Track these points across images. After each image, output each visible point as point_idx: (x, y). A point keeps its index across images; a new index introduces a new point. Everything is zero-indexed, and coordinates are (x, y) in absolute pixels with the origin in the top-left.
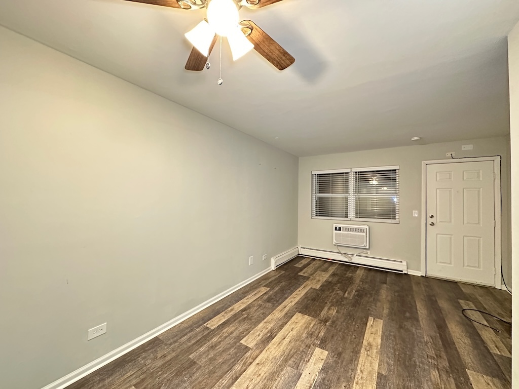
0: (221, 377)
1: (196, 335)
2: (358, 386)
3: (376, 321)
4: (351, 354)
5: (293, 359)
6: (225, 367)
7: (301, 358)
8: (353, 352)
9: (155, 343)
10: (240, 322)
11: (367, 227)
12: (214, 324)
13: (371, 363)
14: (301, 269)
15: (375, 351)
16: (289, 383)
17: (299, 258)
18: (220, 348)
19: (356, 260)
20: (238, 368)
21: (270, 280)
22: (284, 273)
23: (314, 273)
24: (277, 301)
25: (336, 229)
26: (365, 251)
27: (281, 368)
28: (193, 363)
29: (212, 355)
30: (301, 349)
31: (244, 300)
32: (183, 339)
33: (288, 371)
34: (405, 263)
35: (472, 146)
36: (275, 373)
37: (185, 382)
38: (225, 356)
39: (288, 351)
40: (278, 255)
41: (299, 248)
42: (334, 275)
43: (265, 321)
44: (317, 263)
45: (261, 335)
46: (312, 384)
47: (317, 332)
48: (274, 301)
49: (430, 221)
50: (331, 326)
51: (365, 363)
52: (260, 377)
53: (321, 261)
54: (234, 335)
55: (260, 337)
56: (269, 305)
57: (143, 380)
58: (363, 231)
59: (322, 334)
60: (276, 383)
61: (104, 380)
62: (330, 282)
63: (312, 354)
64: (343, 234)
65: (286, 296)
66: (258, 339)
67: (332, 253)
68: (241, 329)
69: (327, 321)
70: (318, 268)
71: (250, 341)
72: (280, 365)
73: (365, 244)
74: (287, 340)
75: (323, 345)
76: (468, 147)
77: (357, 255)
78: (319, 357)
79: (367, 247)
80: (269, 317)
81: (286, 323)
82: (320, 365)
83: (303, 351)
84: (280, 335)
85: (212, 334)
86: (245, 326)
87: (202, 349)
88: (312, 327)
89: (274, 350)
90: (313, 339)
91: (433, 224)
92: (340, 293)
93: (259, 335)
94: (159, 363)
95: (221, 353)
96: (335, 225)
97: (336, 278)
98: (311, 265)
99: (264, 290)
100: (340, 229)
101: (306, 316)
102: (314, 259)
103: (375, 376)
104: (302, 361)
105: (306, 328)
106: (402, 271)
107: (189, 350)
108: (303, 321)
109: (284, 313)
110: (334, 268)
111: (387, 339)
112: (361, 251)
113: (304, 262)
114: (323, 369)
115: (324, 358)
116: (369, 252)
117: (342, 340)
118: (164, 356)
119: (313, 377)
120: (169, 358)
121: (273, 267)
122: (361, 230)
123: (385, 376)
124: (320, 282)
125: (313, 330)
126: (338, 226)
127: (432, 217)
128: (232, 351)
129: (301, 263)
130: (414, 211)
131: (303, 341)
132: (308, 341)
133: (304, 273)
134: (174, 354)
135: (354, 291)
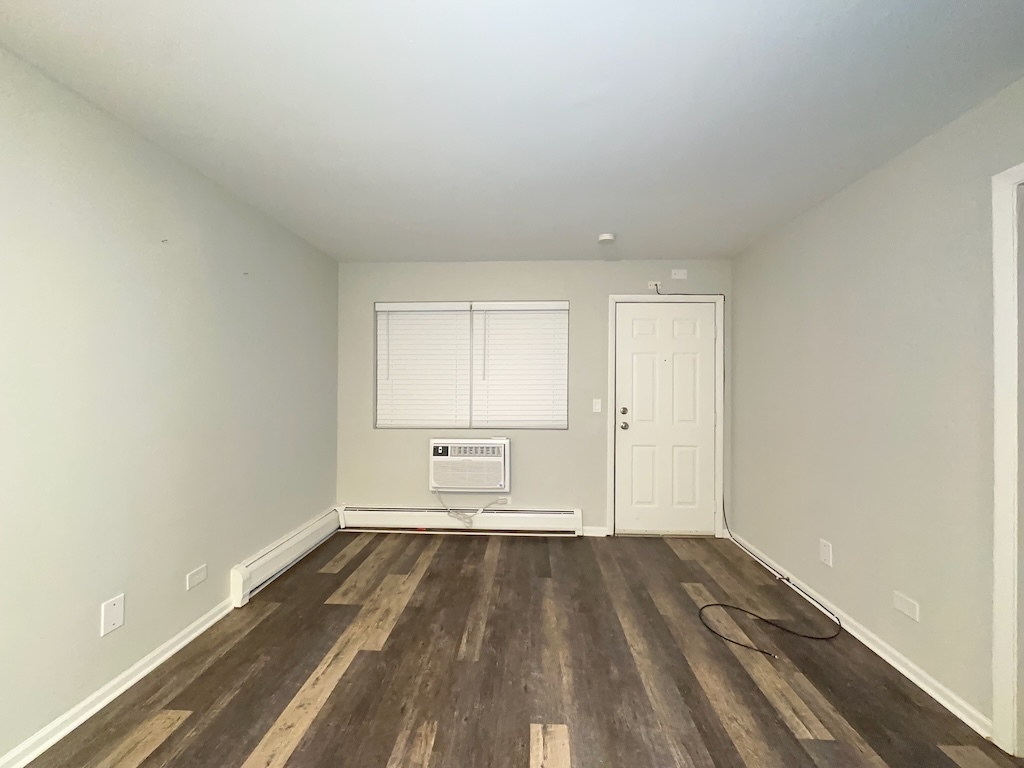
11: (507, 442)
14: (338, 580)
17: (341, 537)
19: (483, 522)
22: (277, 612)
23: (374, 587)
25: (436, 452)
26: (501, 497)
34: (578, 513)
35: (685, 271)
40: (258, 554)
41: (340, 509)
42: (431, 577)
44: (386, 551)
49: (621, 419)
53: (399, 540)
58: (499, 452)
62: (418, 610)
64: (452, 463)
67: (426, 513)
70: (389, 563)
73: (502, 483)
76: (680, 274)
77: (485, 511)
79: (507, 489)
91: (625, 427)
92: (448, 645)
96: (434, 442)
97: (436, 589)
98: (371, 557)
100: (445, 451)
102: (380, 536)
106: (572, 531)
110: (432, 553)
112: (494, 498)
113: (352, 550)
116: (509, 499)
121: (236, 598)
122: (493, 451)
124: (392, 617)
126: (441, 442)
127: (625, 411)
129: (343, 557)
130: (594, 401)
133: (345, 594)
135: (483, 626)
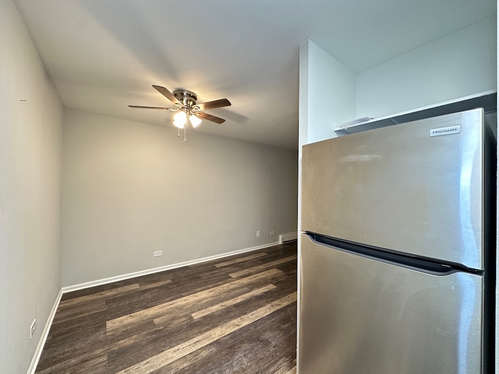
0: (209, 284)
1: (208, 268)
2: (279, 301)
4: (291, 290)
5: (252, 286)
6: (214, 282)
8: (293, 290)
9: (186, 268)
10: (235, 267)
12: (218, 266)
18: (216, 275)
20: (220, 283)
27: (243, 287)
28: (200, 277)
29: (210, 276)
30: (261, 283)
31: (246, 258)
32: (200, 268)
33: (246, 289)
36: (238, 288)
37: (192, 283)
38: (216, 278)
39: (253, 282)
40: (287, 234)
43: (251, 268)
45: (242, 274)
46: (254, 295)
47: (279, 278)
48: (263, 261)
52: (229, 288)
54: (228, 271)
56: (260, 262)
57: (175, 279)
59: (282, 280)
60: (235, 291)
63: (266, 286)
65: (277, 259)
66: (239, 275)
68: (233, 270)
69: (292, 275)
71: (234, 275)
74: (256, 278)
75: (277, 284)
78: (270, 287)
80: (255, 267)
81: (263, 272)
82: (266, 290)
84: (254, 276)
85: (217, 269)
86: (237, 269)
87: (207, 274)
88: (279, 276)
89: (245, 281)
90: (273, 281)
94: (184, 275)
95: (215, 277)
99: (264, 254)
101: (280, 271)
104: (257, 287)
105: (274, 275)
107: (201, 273)
108: (275, 273)
109: (266, 267)
114: (266, 292)
115: (272, 288)
117: (292, 284)
118: (188, 273)
120: (189, 274)
125: (277, 277)
128: (222, 277)
131: (265, 280)
132: (268, 281)
134: (192, 273)
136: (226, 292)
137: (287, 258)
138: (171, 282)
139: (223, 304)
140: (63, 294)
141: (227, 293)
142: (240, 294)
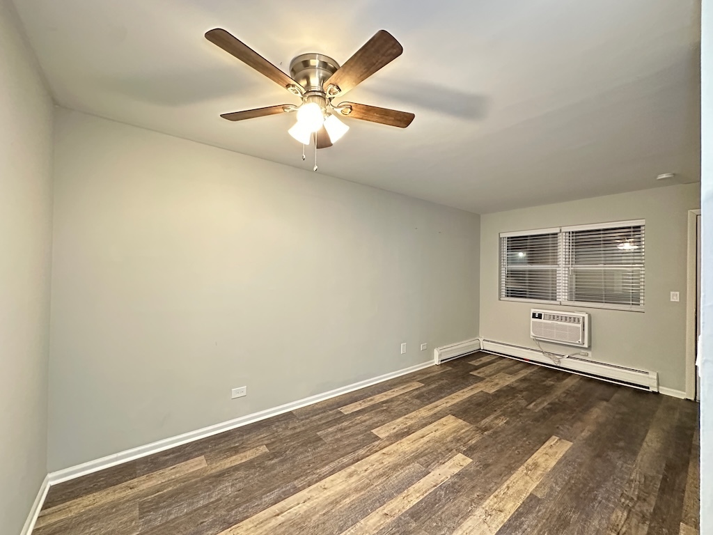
0: (343, 456)
1: (328, 416)
2: (495, 499)
3: (562, 442)
4: (504, 468)
5: (425, 458)
6: (349, 449)
7: (435, 459)
8: (506, 467)
9: (289, 416)
10: (377, 413)
11: (586, 316)
12: (347, 410)
13: (527, 483)
14: (476, 368)
15: (539, 472)
16: (412, 476)
17: (480, 353)
18: (348, 432)
19: (568, 364)
20: (362, 452)
21: (428, 376)
22: (450, 370)
23: (493, 375)
24: (429, 399)
25: (534, 316)
26: (583, 351)
27: (408, 462)
28: (319, 439)
29: (339, 436)
30: (439, 451)
31: (389, 392)
32: (315, 417)
33: (415, 466)
34: (653, 376)
36: (400, 465)
37: (308, 452)
38: (352, 440)
39: (422, 449)
40: (445, 347)
41: (481, 340)
42: (524, 380)
43: (406, 416)
44: (503, 363)
45: (397, 429)
46: (438, 484)
47: (467, 439)
48: (424, 398)
50: (489, 436)
51: (517, 481)
52: (382, 465)
53: (512, 362)
54: (367, 423)
55: (395, 430)
56: (418, 402)
57: (273, 443)
58: (579, 321)
59: (474, 442)
60: (398, 473)
61: (243, 435)
62: (513, 388)
63: (451, 458)
64: (545, 323)
65: (443, 395)
66: (392, 432)
67: (529, 351)
68: (376, 419)
69: (486, 430)
70: (504, 369)
71: (382, 432)
72: (408, 460)
73: (580, 340)
74: (426, 439)
75: (469, 452)
77: (569, 357)
78: (459, 462)
80: (413, 414)
81: (431, 423)
82: (456, 470)
83: (440, 453)
84: (419, 433)
85: (346, 417)
86: (381, 417)
87: (330, 430)
88: (464, 433)
89: (406, 446)
90: (458, 444)
92: (523, 403)
93: (394, 429)
94: (289, 433)
95: (348, 437)
96: (533, 311)
97: (525, 385)
98: (494, 364)
99: (416, 385)
100: (540, 316)
101: (461, 421)
102: (501, 357)
103: (524, 496)
104: (435, 462)
105: (454, 432)
106: (648, 388)
107: (318, 428)
108: (454, 425)
109: (432, 412)
110: (529, 371)
111: (567, 464)
112: (577, 351)
113: (485, 359)
114: (458, 475)
115: (465, 465)
116: (590, 353)
117: (498, 452)
118: (295, 428)
119: (442, 479)
120: (298, 430)
121: (436, 361)
122: (575, 320)
123: (539, 500)
124: (499, 386)
125: (463, 435)
126: (538, 311)
128: (360, 437)
129: (481, 360)
130: (671, 293)
131: (444, 444)
132: (450, 446)
133: (479, 373)
134: (303, 428)
135: (546, 403)
136: (381, 475)
137: (459, 393)
138: (267, 450)
139: (387, 508)
140: (51, 487)
141: (384, 479)
142: (410, 482)
